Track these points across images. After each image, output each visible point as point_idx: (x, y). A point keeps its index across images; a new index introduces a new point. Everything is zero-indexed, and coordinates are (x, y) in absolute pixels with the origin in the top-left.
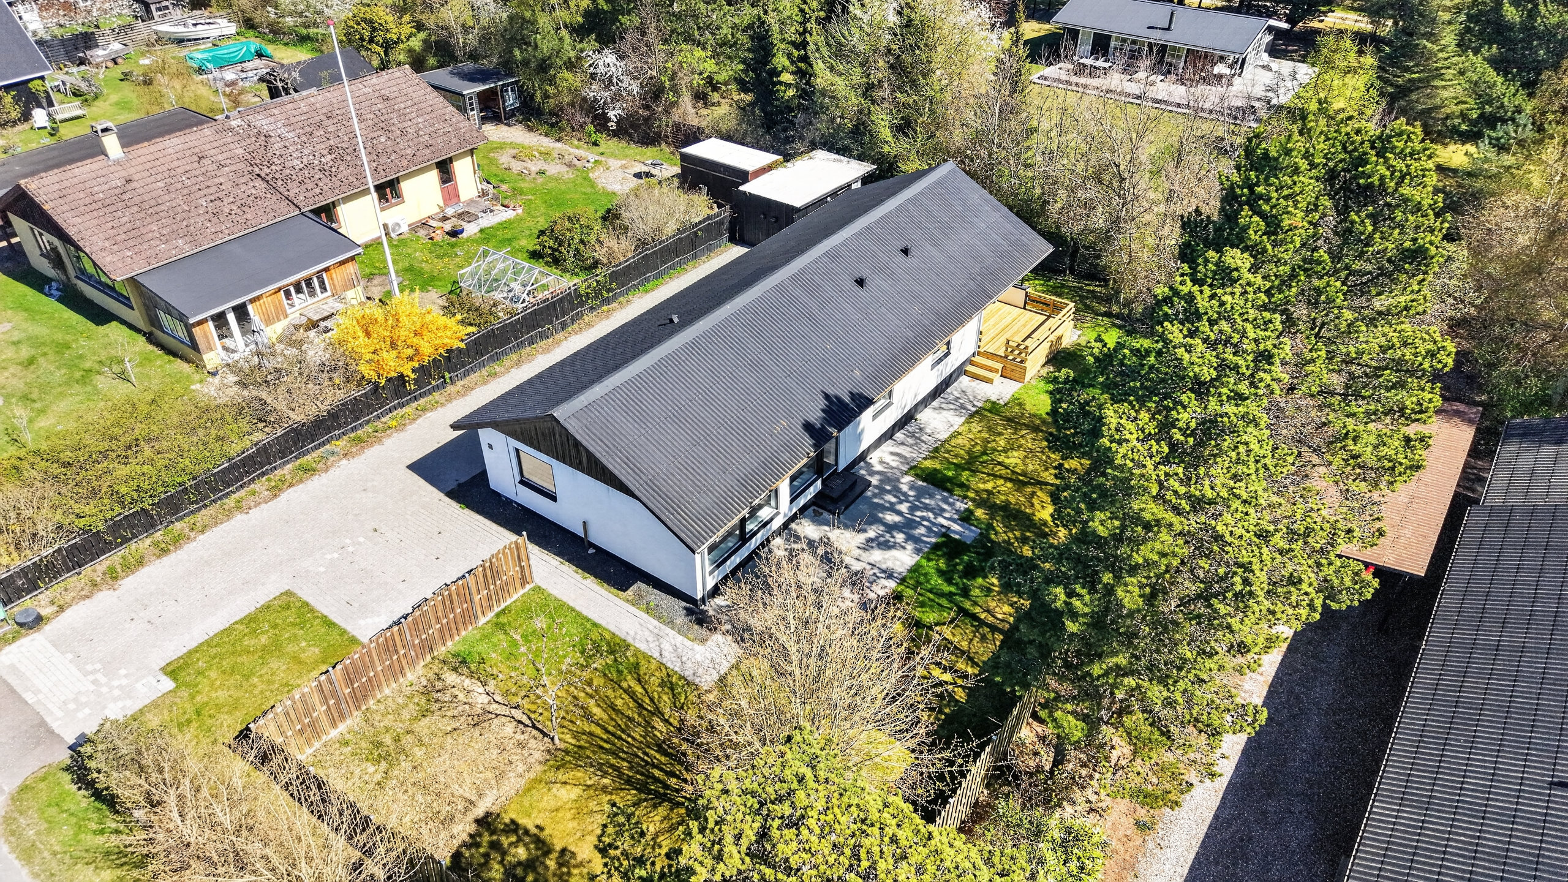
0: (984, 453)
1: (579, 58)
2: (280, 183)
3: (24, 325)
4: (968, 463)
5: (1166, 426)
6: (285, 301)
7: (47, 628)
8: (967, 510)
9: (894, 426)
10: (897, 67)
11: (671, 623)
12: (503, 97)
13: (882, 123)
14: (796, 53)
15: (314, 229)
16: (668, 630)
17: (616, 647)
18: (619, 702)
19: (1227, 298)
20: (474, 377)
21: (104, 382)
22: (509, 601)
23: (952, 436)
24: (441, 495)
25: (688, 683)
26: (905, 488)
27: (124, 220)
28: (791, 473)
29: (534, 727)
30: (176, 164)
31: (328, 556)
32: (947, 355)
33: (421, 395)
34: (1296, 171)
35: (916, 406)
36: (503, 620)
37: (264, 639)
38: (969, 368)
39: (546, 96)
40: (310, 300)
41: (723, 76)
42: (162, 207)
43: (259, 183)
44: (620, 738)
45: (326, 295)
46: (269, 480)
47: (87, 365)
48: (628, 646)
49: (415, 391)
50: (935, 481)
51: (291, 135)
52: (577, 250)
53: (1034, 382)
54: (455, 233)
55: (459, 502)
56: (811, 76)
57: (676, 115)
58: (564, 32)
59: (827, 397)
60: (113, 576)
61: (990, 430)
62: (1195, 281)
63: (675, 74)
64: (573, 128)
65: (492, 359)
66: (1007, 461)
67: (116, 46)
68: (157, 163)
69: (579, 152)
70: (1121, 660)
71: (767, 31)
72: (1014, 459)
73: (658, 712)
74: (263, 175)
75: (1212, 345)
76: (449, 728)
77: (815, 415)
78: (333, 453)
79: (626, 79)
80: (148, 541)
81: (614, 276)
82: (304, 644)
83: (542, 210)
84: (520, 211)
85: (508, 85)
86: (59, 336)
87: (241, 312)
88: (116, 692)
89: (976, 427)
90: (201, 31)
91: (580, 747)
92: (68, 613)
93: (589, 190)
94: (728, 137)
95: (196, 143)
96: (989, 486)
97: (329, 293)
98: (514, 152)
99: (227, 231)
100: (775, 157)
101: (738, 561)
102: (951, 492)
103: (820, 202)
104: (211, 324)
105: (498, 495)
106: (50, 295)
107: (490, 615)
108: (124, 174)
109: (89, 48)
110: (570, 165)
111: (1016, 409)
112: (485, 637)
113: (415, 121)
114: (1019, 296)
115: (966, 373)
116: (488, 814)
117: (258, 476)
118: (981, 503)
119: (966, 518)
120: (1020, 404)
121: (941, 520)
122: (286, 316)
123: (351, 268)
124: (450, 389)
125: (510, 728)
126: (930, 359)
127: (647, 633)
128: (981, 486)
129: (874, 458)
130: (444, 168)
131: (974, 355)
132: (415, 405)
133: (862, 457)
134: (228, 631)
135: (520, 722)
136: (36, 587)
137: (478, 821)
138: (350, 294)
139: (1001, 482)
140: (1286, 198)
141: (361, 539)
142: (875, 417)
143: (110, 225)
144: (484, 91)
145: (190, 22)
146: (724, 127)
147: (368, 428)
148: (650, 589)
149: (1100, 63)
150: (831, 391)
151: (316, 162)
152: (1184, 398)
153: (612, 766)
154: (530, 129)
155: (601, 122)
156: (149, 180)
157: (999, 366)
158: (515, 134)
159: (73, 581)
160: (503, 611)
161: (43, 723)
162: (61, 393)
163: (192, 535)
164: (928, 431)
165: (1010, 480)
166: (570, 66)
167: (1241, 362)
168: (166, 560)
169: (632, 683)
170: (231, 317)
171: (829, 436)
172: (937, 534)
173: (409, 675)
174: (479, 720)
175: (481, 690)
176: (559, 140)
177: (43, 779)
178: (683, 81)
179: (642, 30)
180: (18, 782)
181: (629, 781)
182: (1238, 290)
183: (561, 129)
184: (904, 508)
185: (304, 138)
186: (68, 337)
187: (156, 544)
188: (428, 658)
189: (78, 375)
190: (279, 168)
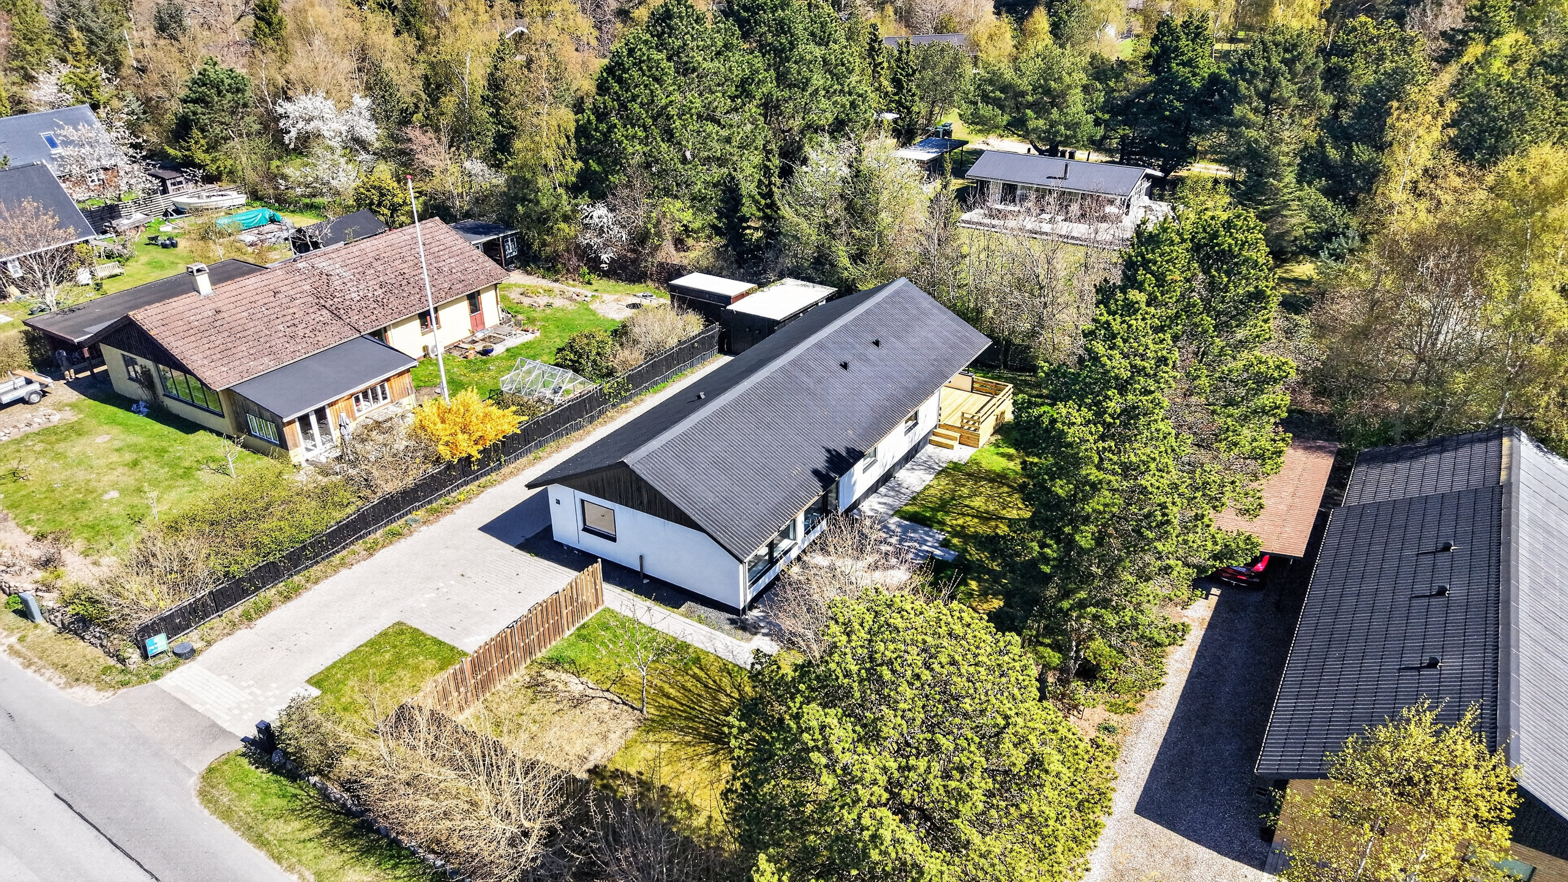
0: (953, 499)
1: (574, 211)
2: (342, 311)
3: (122, 437)
4: (940, 506)
5: (1099, 414)
6: (355, 408)
7: (199, 658)
8: (945, 539)
9: (878, 481)
10: (850, 208)
11: (720, 629)
12: (504, 247)
13: (842, 255)
14: (763, 202)
15: (373, 347)
16: (718, 633)
17: (682, 648)
18: (689, 685)
19: (1133, 322)
20: (523, 460)
21: (205, 476)
22: (586, 619)
23: (925, 489)
24: (513, 548)
25: (740, 668)
26: (893, 527)
27: (217, 343)
28: (806, 508)
29: (624, 703)
30: (257, 298)
31: (427, 596)
32: (916, 424)
33: (482, 475)
34: (1172, 243)
35: (894, 466)
36: (584, 632)
37: (387, 656)
38: (933, 438)
39: (544, 244)
40: (375, 406)
41: (697, 225)
42: (248, 333)
43: (324, 312)
44: (694, 709)
45: (386, 401)
46: (366, 543)
47: (187, 464)
48: (688, 646)
49: (478, 470)
50: (917, 520)
51: (349, 273)
52: (594, 361)
53: (986, 447)
54: (486, 352)
55: (529, 552)
56: (776, 220)
57: (660, 257)
58: (560, 190)
59: (828, 451)
60: (248, 618)
61: (955, 483)
62: (1109, 313)
63: (659, 222)
64: (568, 270)
65: (537, 447)
66: (972, 504)
67: (138, 216)
68: (240, 297)
69: (577, 290)
70: (1083, 595)
71: (737, 185)
72: (978, 502)
73: (720, 689)
74: (327, 305)
75: (1126, 356)
76: (555, 709)
77: (821, 463)
78: (415, 521)
79: (616, 229)
80: (273, 591)
81: (630, 378)
82: (421, 658)
83: (557, 333)
84: (538, 334)
85: (507, 236)
86: (155, 444)
87: (321, 414)
88: (272, 700)
89: (944, 482)
90: (216, 201)
91: (663, 716)
92: (215, 647)
93: (592, 318)
94: (708, 271)
95: (271, 281)
96: (960, 522)
97: (389, 400)
98: (521, 290)
99: (302, 350)
100: (750, 286)
101: (767, 582)
102: (930, 527)
103: (794, 316)
104: (297, 424)
105: (561, 545)
106: (138, 412)
107: (573, 629)
108: (213, 306)
109: (113, 218)
110: (571, 299)
111: (975, 467)
112: (570, 645)
113: (448, 261)
114: (966, 382)
115: (931, 442)
116: (596, 767)
117: (357, 539)
118: (956, 534)
119: (945, 544)
120: (977, 463)
121: (925, 548)
122: (355, 419)
123: (407, 379)
124: (505, 470)
125: (605, 706)
126: (902, 427)
127: (702, 638)
128: (954, 522)
129: (866, 507)
130: (473, 299)
131: (935, 427)
132: (477, 483)
133: (855, 505)
134: (356, 651)
135: (612, 701)
136: (188, 626)
137: (589, 771)
138: (405, 401)
139: (968, 519)
140: (1167, 262)
141: (452, 582)
142: (865, 470)
143: (207, 346)
144: (489, 242)
145: (204, 194)
146: (704, 263)
147: (442, 501)
148: (699, 607)
149: (1011, 208)
150: (831, 446)
151: (370, 295)
152: (1110, 393)
153: (690, 728)
154: (529, 274)
155: (594, 264)
156: (234, 311)
157: (958, 435)
158: (517, 277)
159: (215, 623)
160: (583, 626)
161: (214, 725)
162: (169, 486)
163: (308, 585)
164: (905, 485)
165: (976, 517)
166: (566, 218)
167: (1146, 365)
168: (290, 605)
169: (697, 671)
170: (313, 419)
171: (833, 480)
172: (922, 558)
173: (514, 674)
174: (578, 702)
175: (576, 681)
176: (556, 281)
177: (226, 762)
178: (667, 230)
179: (629, 185)
180: (205, 766)
181: (706, 737)
182: (1140, 317)
183: (557, 272)
184: (894, 540)
185: (357, 276)
186: (164, 444)
187: (280, 593)
188: (529, 661)
189: (180, 472)
190: (340, 300)
